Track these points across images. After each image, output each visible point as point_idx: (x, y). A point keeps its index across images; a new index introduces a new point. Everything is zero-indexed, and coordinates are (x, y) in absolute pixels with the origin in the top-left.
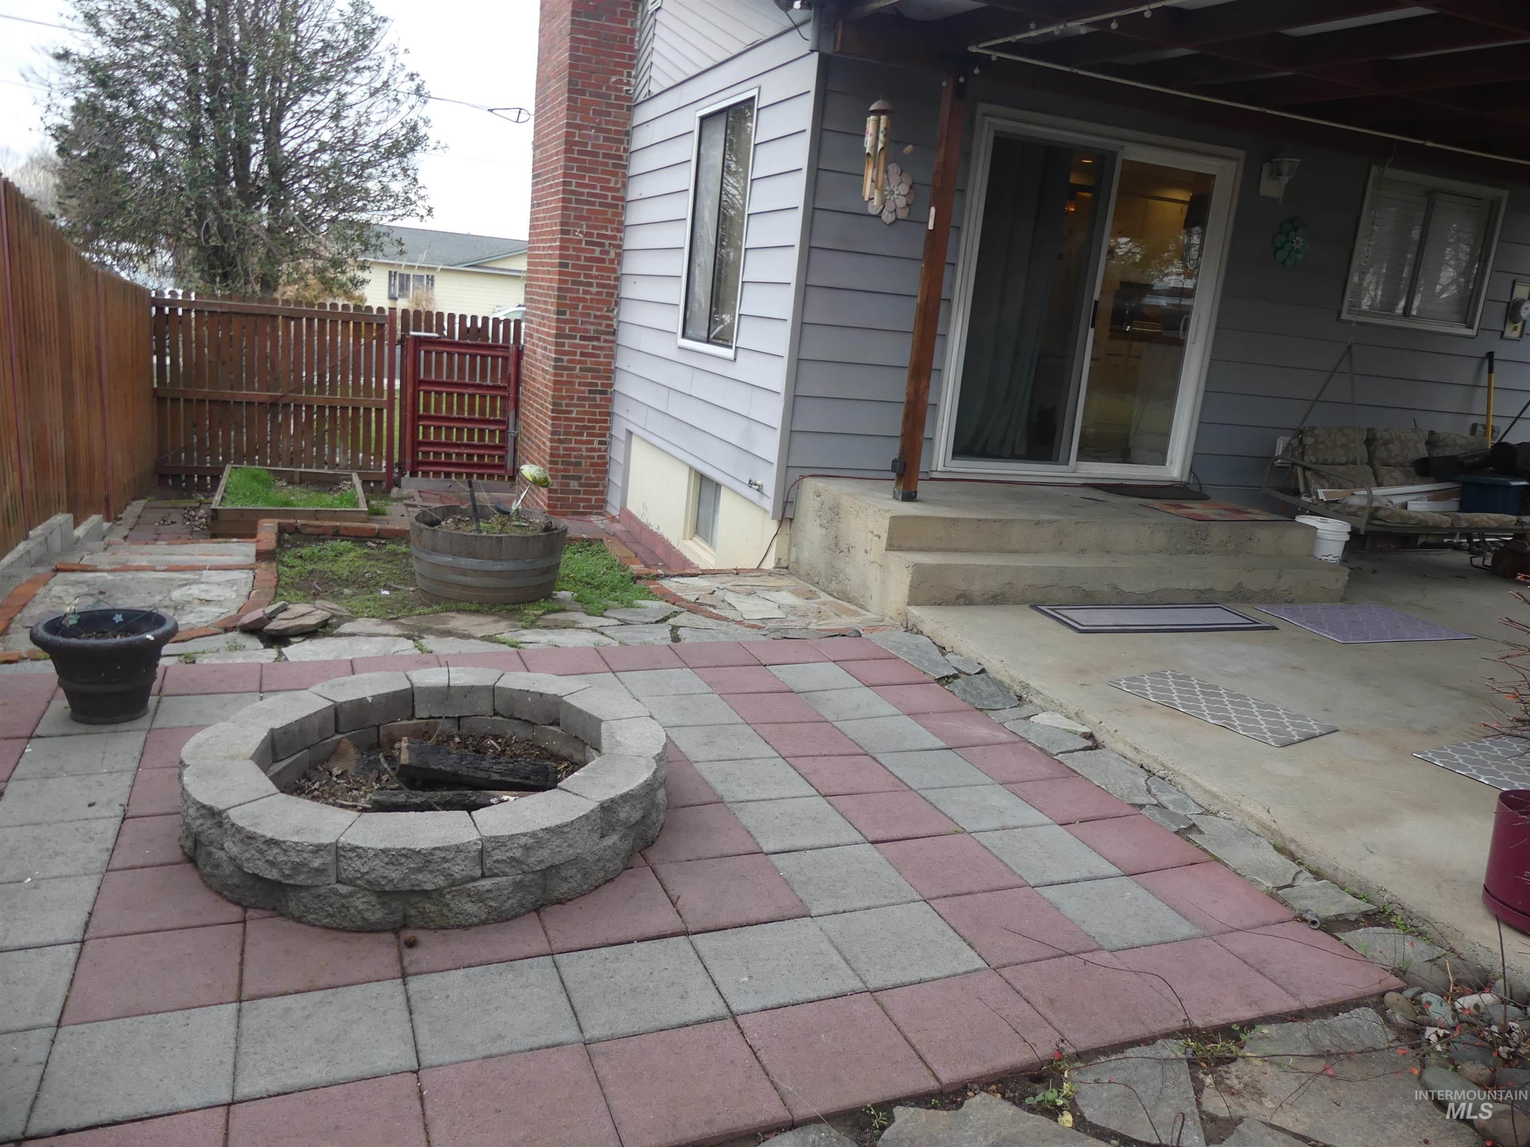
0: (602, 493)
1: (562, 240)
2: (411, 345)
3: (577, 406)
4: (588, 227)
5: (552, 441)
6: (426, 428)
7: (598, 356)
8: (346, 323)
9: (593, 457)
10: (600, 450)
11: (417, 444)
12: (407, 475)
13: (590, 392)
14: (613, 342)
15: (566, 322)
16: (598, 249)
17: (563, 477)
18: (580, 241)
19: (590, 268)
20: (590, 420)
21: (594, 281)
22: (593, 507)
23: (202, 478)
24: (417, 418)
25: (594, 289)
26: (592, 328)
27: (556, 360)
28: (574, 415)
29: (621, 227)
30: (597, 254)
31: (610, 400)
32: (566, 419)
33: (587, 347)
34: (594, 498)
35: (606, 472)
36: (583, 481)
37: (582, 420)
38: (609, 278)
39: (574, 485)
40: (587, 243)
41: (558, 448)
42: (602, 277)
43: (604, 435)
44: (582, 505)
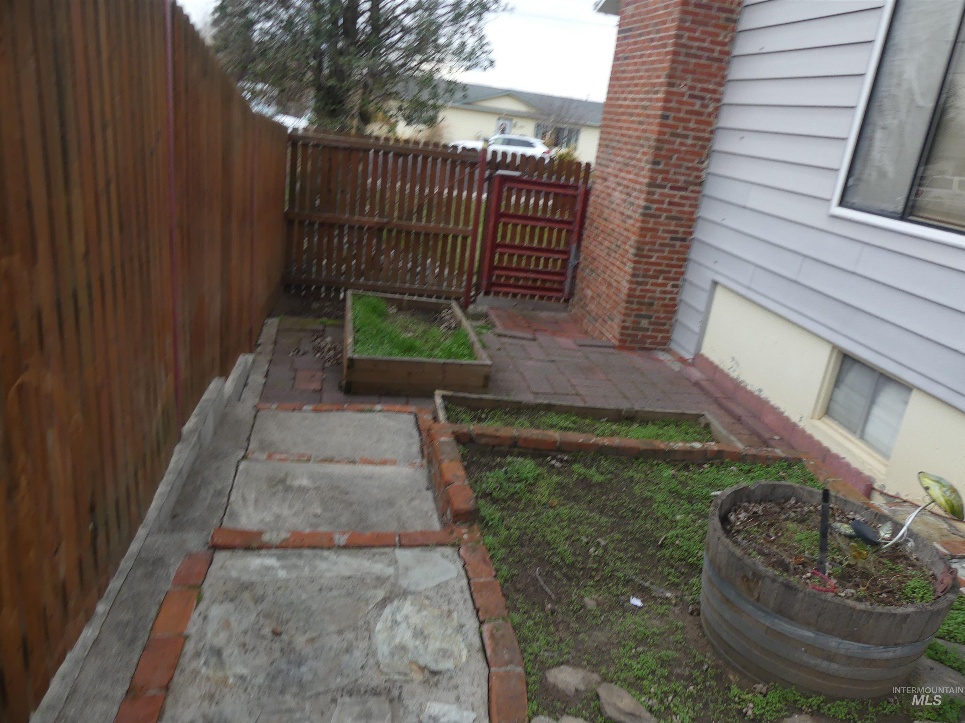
0: (667, 331)
1: (668, 93)
2: (496, 182)
3: (657, 251)
4: (694, 80)
5: (631, 282)
6: (502, 255)
7: (683, 205)
8: (444, 161)
9: (664, 299)
10: (671, 293)
11: (492, 268)
12: (482, 294)
13: (672, 239)
14: (699, 192)
15: (660, 172)
16: (698, 103)
17: (636, 316)
18: (683, 95)
19: (689, 121)
20: (667, 265)
21: (692, 134)
22: (658, 344)
23: (318, 288)
24: (495, 246)
25: (689, 142)
26: (682, 178)
27: (646, 208)
28: (653, 260)
29: (723, 81)
30: (697, 107)
31: (688, 247)
32: (647, 263)
33: (674, 196)
34: (661, 335)
35: (674, 312)
36: (653, 320)
37: (660, 264)
38: (704, 131)
39: (644, 323)
40: (691, 96)
41: (634, 290)
42: (698, 130)
43: (677, 279)
44: (649, 341)
